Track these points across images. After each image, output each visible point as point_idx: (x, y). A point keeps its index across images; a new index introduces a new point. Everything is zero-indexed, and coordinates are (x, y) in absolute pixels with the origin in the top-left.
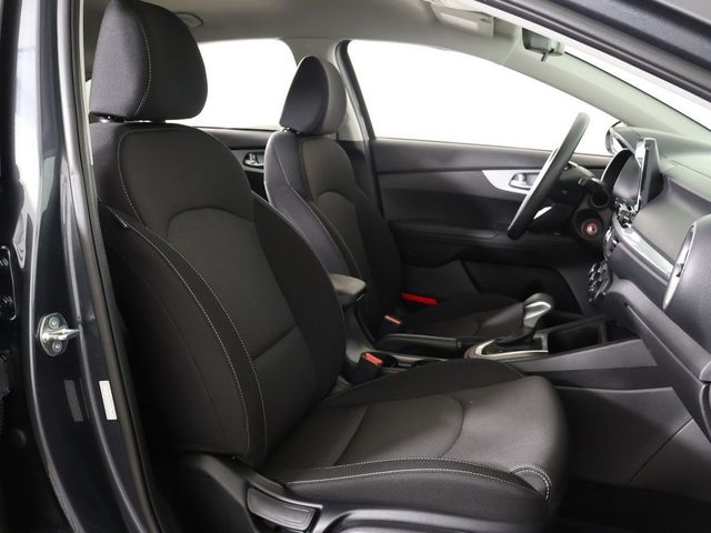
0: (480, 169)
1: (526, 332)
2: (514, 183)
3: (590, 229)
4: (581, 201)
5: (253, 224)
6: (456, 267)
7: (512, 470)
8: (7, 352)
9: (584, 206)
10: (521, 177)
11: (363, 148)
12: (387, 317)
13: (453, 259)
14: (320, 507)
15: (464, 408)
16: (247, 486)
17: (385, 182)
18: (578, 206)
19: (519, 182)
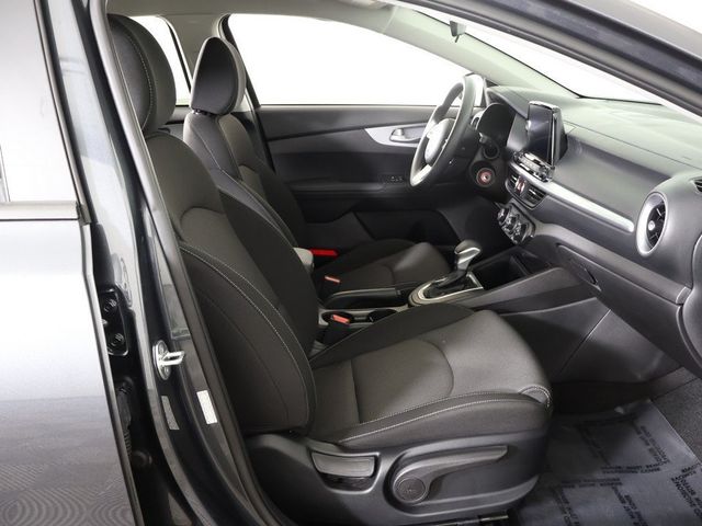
0: (363, 128)
1: (460, 274)
2: (394, 138)
3: (484, 178)
4: (475, 153)
5: (225, 216)
6: (351, 220)
7: (519, 391)
8: (124, 384)
9: (478, 158)
10: (399, 132)
11: (251, 117)
12: (328, 278)
13: (347, 213)
14: (377, 454)
15: (440, 349)
16: (310, 452)
17: (275, 147)
18: (473, 158)
19: (399, 136)
